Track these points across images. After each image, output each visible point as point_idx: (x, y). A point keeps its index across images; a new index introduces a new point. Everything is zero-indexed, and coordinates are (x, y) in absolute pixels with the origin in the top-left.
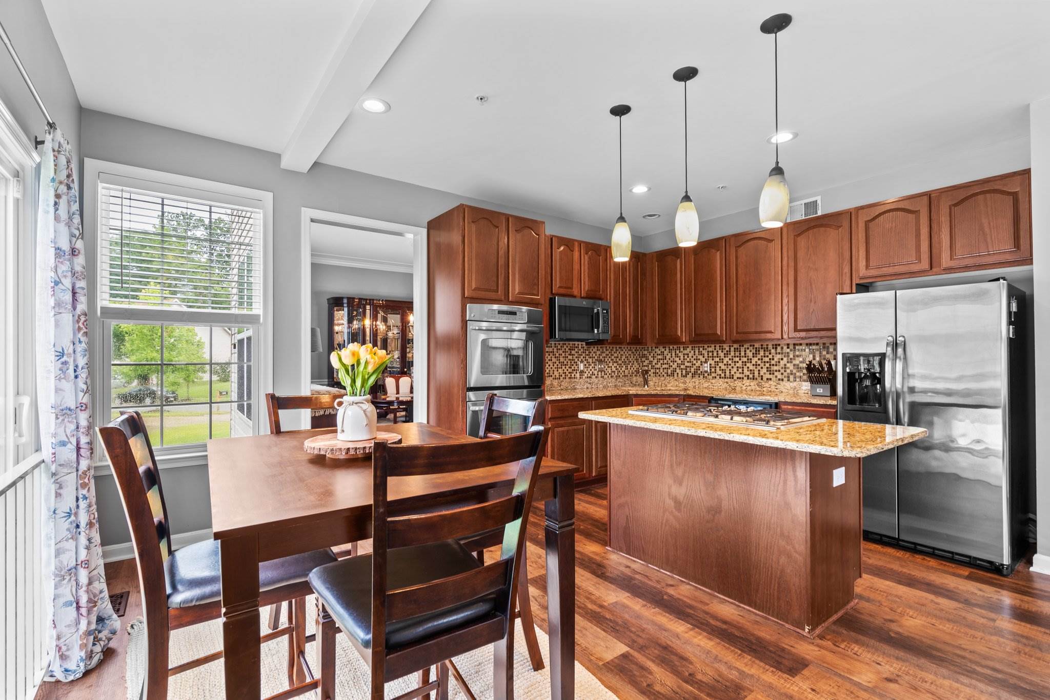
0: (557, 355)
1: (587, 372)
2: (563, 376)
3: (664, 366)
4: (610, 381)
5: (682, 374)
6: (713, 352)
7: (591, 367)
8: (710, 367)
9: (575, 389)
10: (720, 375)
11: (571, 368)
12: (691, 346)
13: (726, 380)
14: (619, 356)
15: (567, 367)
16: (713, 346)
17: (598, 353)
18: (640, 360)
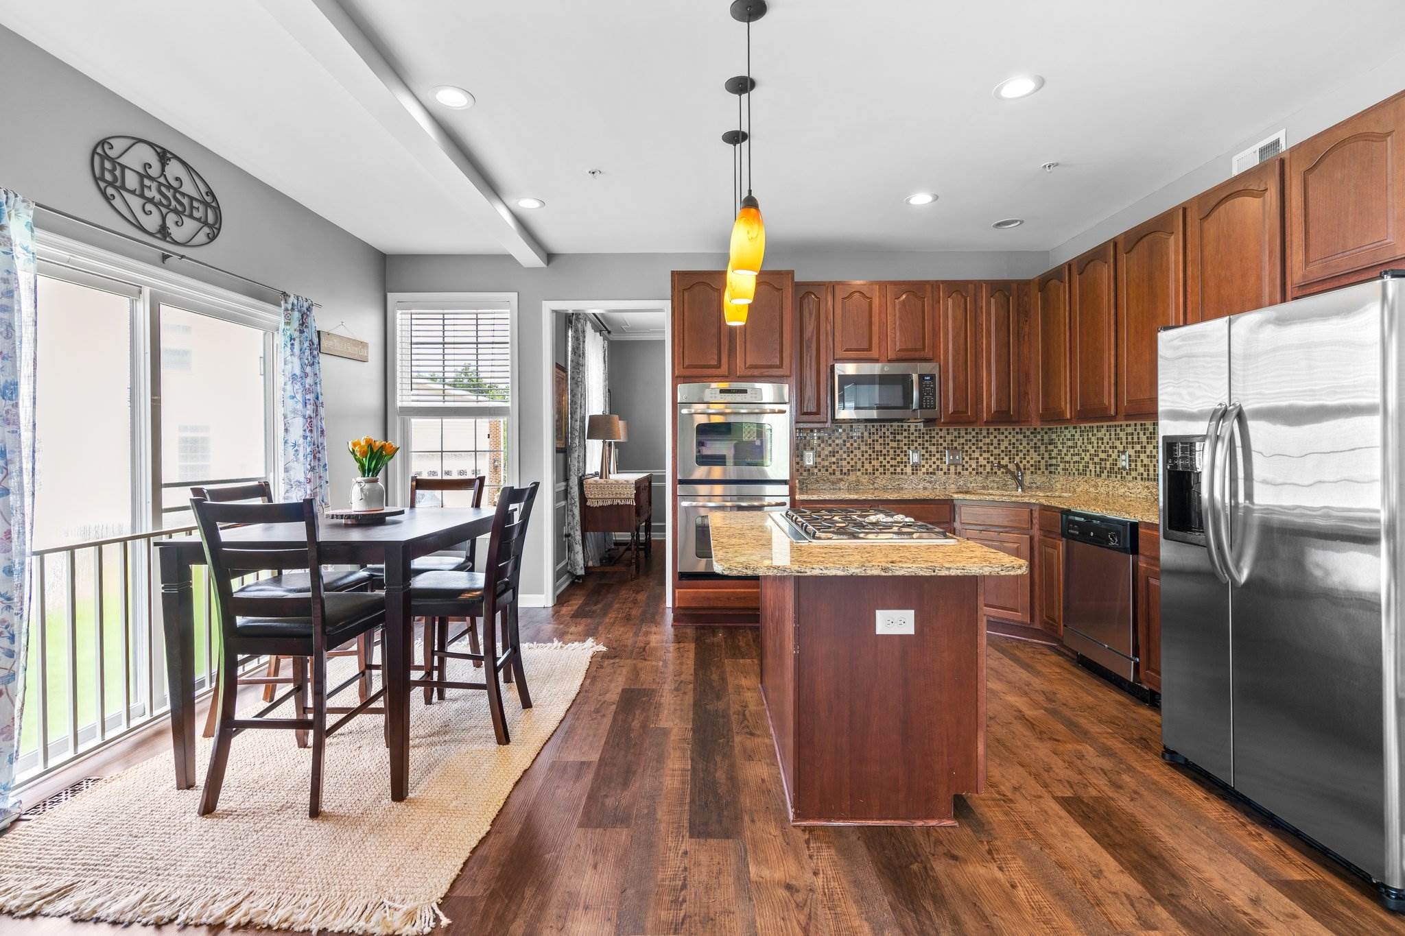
0: (870, 441)
1: (927, 466)
2: (881, 470)
3: (1076, 458)
4: (971, 479)
5: (1095, 471)
6: (1132, 434)
7: (934, 459)
8: (1130, 461)
9: (902, 489)
10: (1142, 474)
11: (895, 459)
12: (1105, 424)
13: (1147, 483)
14: (995, 441)
15: (888, 458)
16: (1132, 423)
17: (949, 438)
18: (1043, 448)
